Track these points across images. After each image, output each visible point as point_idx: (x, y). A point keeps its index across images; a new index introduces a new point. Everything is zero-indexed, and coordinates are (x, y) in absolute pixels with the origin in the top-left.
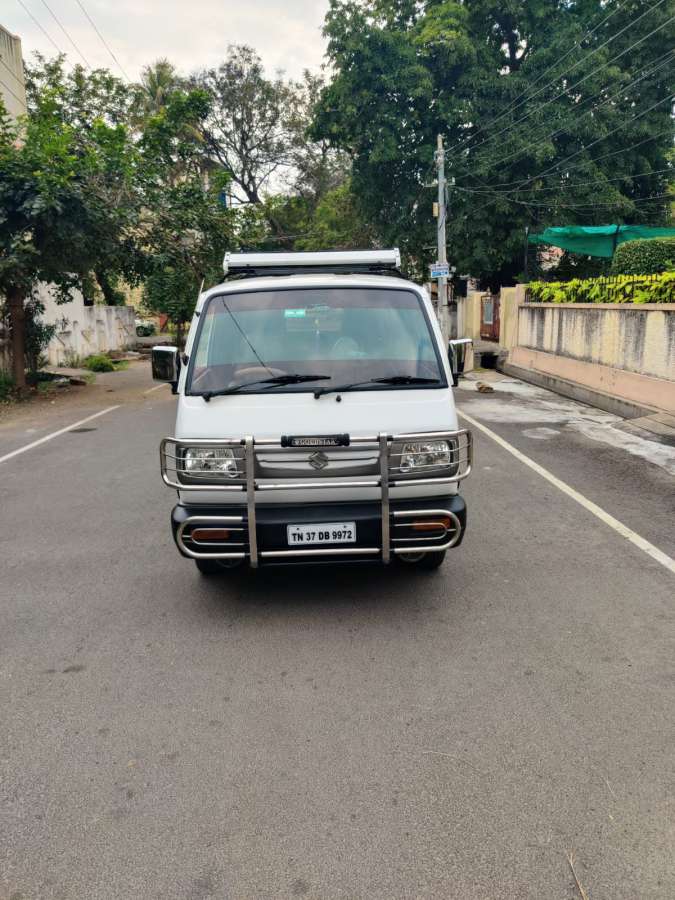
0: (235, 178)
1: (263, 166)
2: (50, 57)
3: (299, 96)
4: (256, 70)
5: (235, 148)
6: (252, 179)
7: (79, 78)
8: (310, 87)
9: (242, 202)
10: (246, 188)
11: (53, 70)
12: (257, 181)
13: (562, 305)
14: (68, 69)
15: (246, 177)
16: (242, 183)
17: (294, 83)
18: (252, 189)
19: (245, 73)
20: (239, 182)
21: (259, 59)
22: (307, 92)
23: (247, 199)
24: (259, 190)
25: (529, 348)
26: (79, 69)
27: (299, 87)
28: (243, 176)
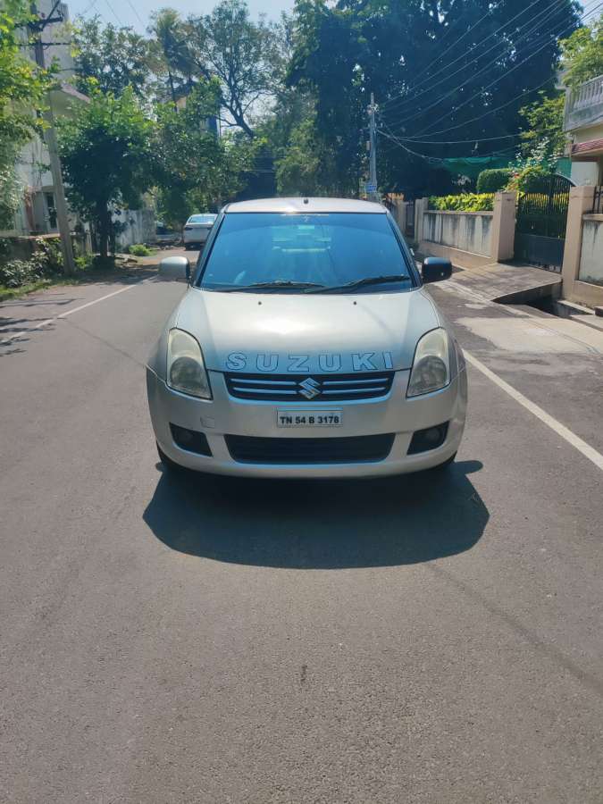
0: (226, 106)
1: (248, 94)
2: (88, 18)
3: (278, 34)
4: (242, 14)
5: (225, 78)
6: (239, 105)
7: (110, 35)
8: (286, 27)
9: (231, 125)
10: (234, 113)
11: (91, 27)
12: (243, 108)
13: (443, 212)
14: (102, 28)
15: (234, 104)
16: (230, 108)
17: (273, 23)
18: (238, 113)
19: (234, 15)
20: (228, 107)
21: (245, 4)
22: (284, 30)
23: (235, 122)
24: (244, 115)
25: (428, 240)
26: (110, 27)
27: (277, 27)
28: (232, 104)
